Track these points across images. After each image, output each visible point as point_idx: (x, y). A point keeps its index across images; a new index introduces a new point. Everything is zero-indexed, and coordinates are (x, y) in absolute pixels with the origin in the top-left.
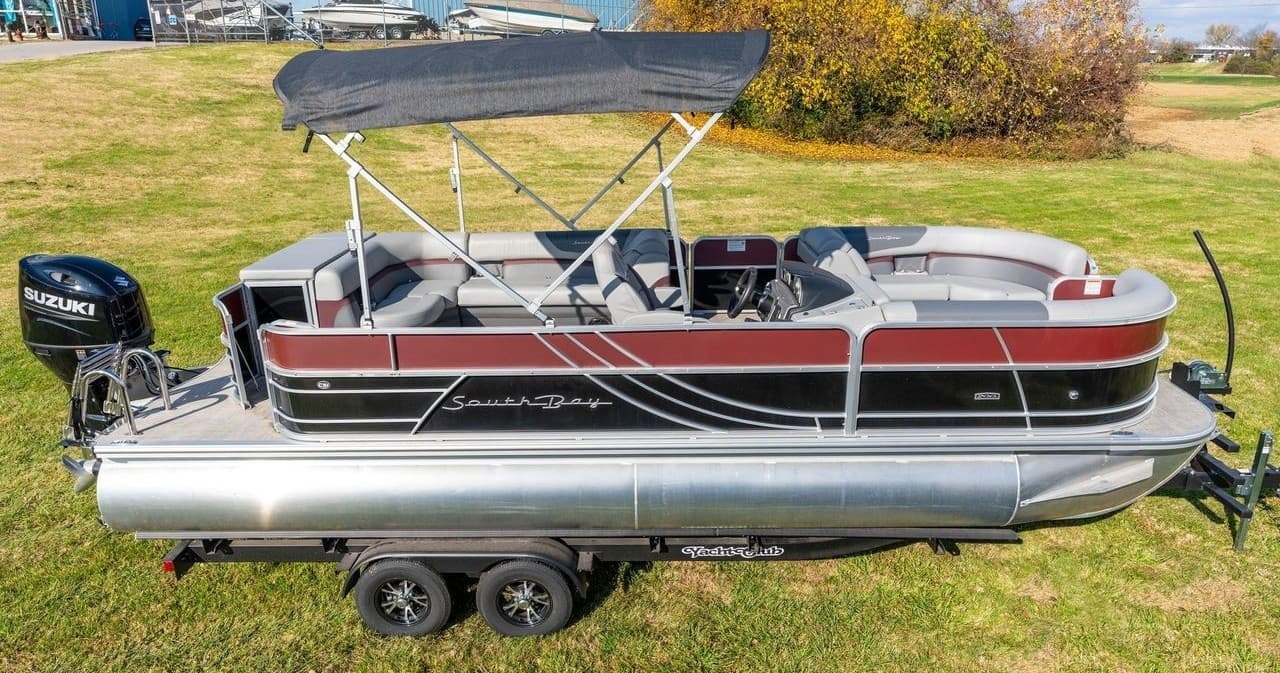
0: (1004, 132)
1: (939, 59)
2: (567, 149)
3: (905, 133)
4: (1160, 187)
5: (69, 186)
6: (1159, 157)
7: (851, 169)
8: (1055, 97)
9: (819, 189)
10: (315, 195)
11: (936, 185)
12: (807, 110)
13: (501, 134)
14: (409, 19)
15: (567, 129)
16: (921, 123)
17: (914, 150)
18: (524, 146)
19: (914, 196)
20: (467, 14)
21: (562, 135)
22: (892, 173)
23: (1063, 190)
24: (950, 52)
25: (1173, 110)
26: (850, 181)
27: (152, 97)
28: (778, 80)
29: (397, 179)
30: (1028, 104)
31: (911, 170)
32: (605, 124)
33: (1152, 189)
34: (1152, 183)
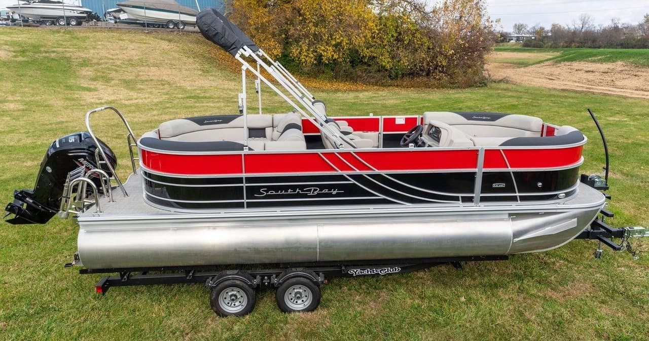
0: (428, 75)
1: (393, 36)
2: (189, 88)
3: (378, 75)
4: (507, 99)
6: (503, 86)
7: (352, 95)
8: (452, 55)
9: (337, 106)
10: (25, 118)
11: (398, 102)
12: (325, 64)
13: (147, 81)
14: (81, 13)
15: (187, 77)
16: (386, 70)
17: (383, 85)
19: (388, 107)
20: (121, 11)
21: (185, 80)
22: (374, 97)
23: (462, 102)
24: (398, 33)
25: (504, 64)
26: (353, 101)
28: (309, 47)
29: (81, 107)
30: (439, 59)
31: (384, 95)
32: (211, 74)
33: (503, 100)
34: (503, 97)
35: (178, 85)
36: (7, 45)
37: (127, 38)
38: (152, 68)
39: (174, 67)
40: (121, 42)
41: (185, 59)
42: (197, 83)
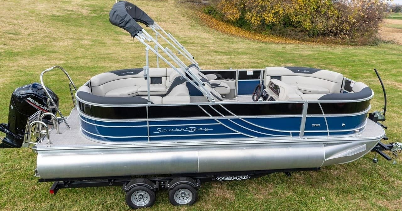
0: (335, 35)
1: (314, 8)
2: (181, 36)
3: (301, 34)
4: (390, 56)
5: (4, 44)
6: (390, 45)
7: (281, 46)
8: (354, 23)
9: (270, 53)
10: (92, 50)
11: (311, 53)
12: (267, 25)
15: (182, 29)
16: (307, 31)
17: (304, 41)
19: (303, 57)
21: (180, 31)
22: (296, 48)
23: (356, 56)
24: (318, 6)
25: (395, 29)
26: (281, 50)
27: (35, 14)
28: (257, 14)
29: (121, 45)
30: (345, 25)
31: (302, 47)
32: (195, 28)
33: (387, 56)
34: (387, 54)
35: (176, 34)
36: (87, 6)
37: (151, 4)
38: (162, 23)
39: (175, 23)
40: (147, 6)
41: (181, 18)
42: (187, 33)
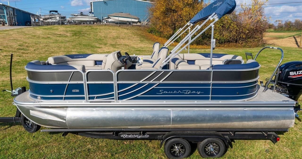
0: (236, 42)
1: (220, 25)
2: (136, 47)
5: (20, 56)
8: (248, 33)
13: (120, 44)
14: (95, 19)
16: (217, 40)
18: (126, 47)
20: (109, 18)
21: (134, 44)
27: (36, 37)
30: (242, 35)
32: (144, 42)
35: (132, 46)
36: (70, 31)
37: (112, 28)
38: (121, 40)
39: (130, 39)
40: (109, 30)
41: (133, 36)
42: (139, 45)
